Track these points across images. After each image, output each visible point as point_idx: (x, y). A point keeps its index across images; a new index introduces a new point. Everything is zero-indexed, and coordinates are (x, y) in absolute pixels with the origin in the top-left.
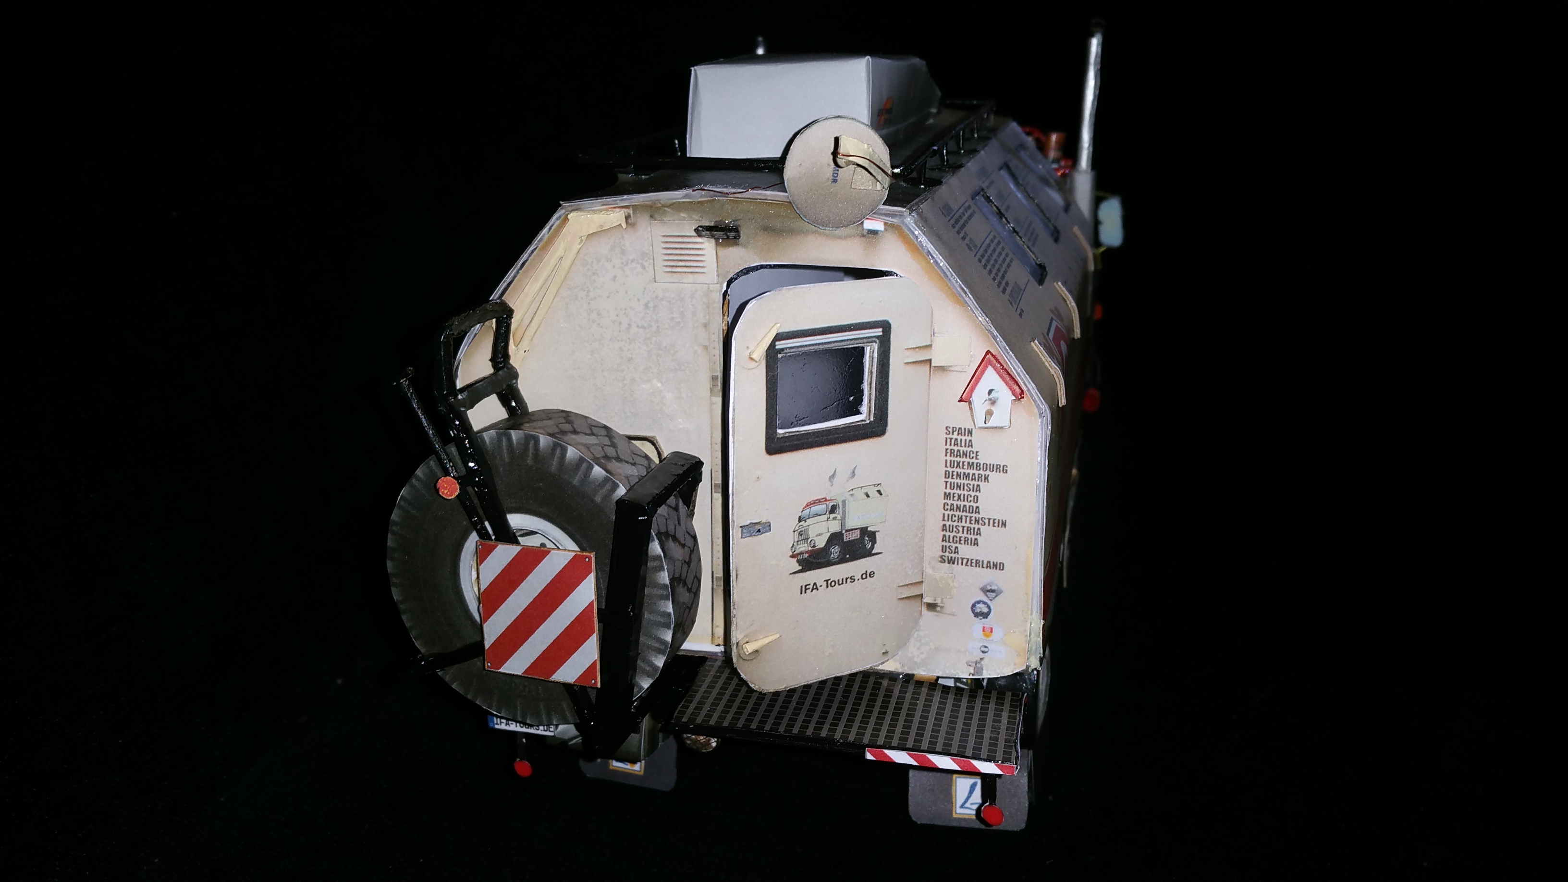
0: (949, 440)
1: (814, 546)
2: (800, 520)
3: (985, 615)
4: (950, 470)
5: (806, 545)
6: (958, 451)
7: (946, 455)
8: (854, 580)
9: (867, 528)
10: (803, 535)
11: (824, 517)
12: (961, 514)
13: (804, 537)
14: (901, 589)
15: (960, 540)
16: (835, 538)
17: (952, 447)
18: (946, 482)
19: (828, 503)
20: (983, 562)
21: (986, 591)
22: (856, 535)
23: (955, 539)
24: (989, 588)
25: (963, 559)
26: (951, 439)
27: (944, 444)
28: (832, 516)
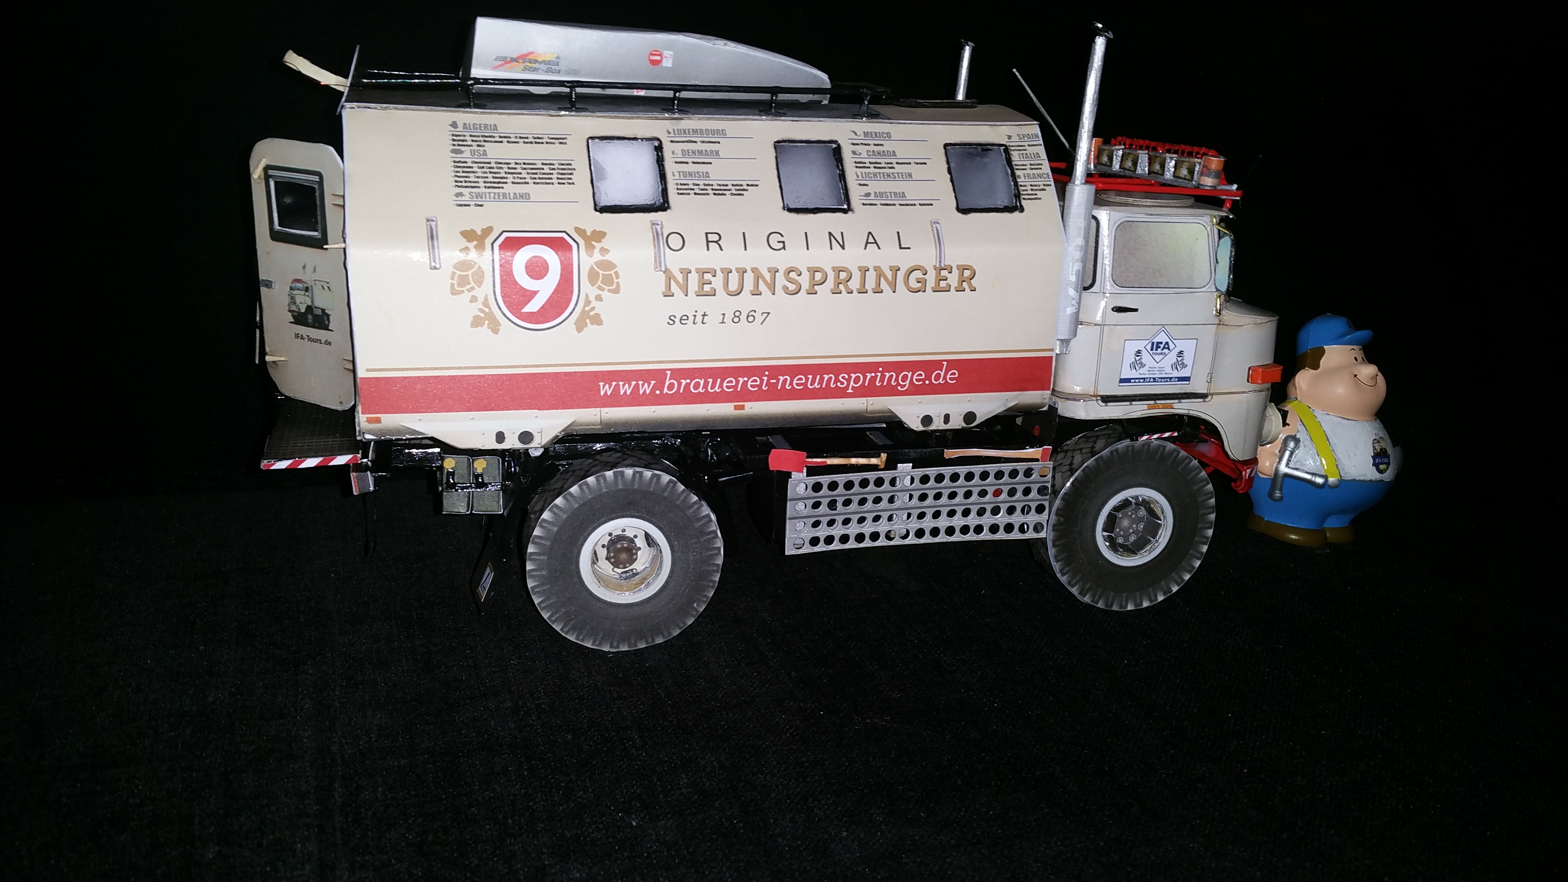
1: (299, 310)
2: (291, 289)
10: (293, 301)
11: (303, 293)
16: (309, 309)
22: (319, 312)
28: (307, 293)
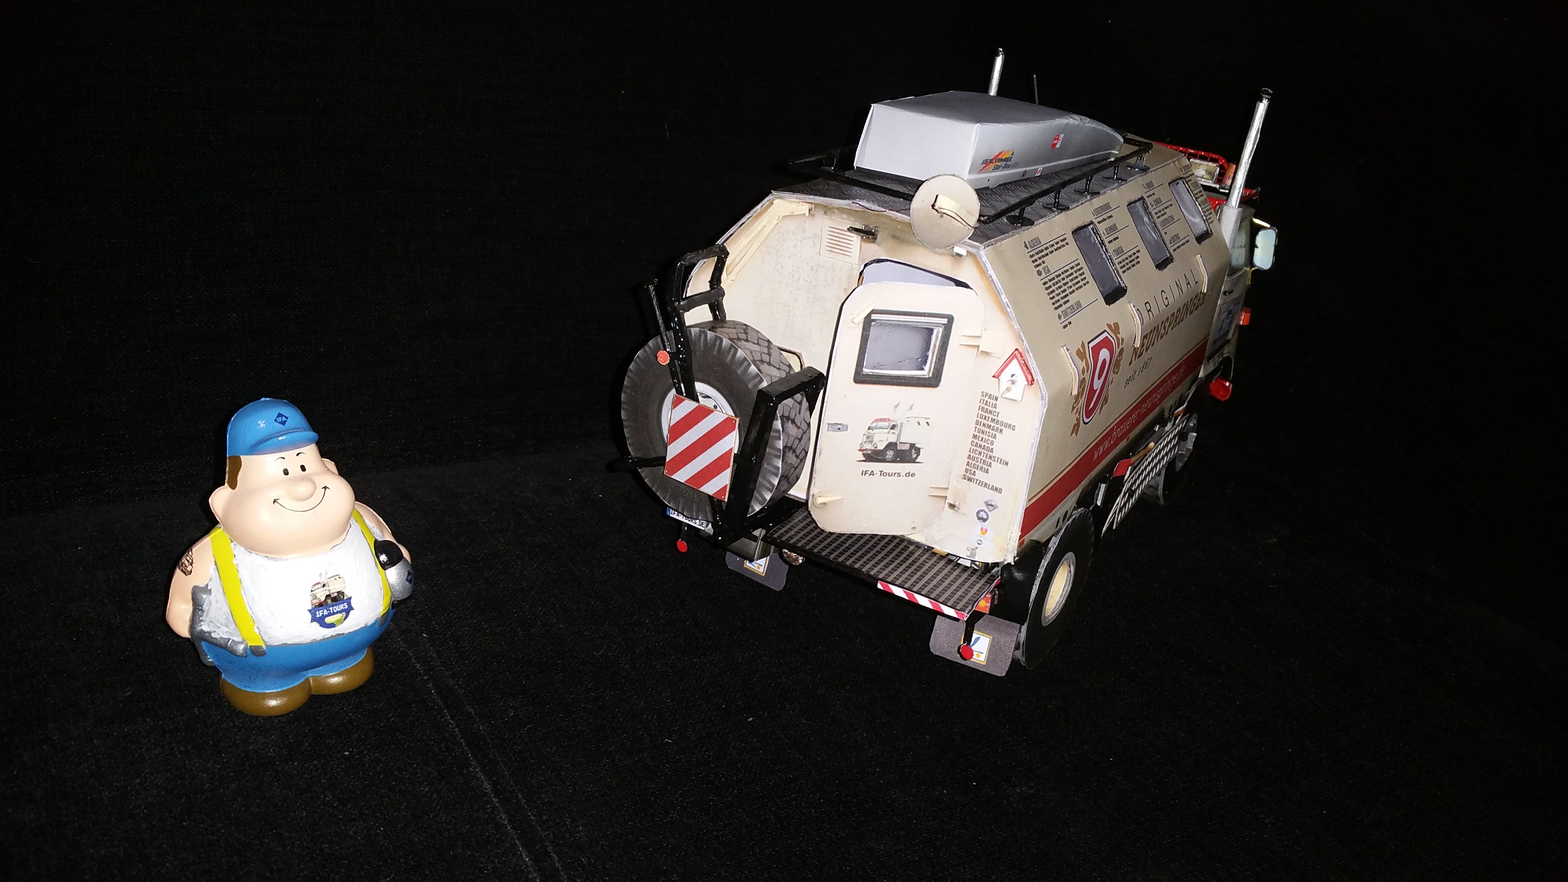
0: (982, 401)
3: (985, 520)
4: (980, 420)
5: (870, 445)
6: (987, 409)
7: (979, 410)
8: (900, 476)
9: (915, 444)
12: (981, 450)
13: (870, 440)
14: (932, 490)
15: (978, 468)
17: (983, 406)
18: (976, 428)
19: (890, 422)
20: (989, 485)
21: (988, 505)
23: (975, 466)
24: (990, 503)
25: (977, 480)
26: (984, 400)
27: (979, 402)
